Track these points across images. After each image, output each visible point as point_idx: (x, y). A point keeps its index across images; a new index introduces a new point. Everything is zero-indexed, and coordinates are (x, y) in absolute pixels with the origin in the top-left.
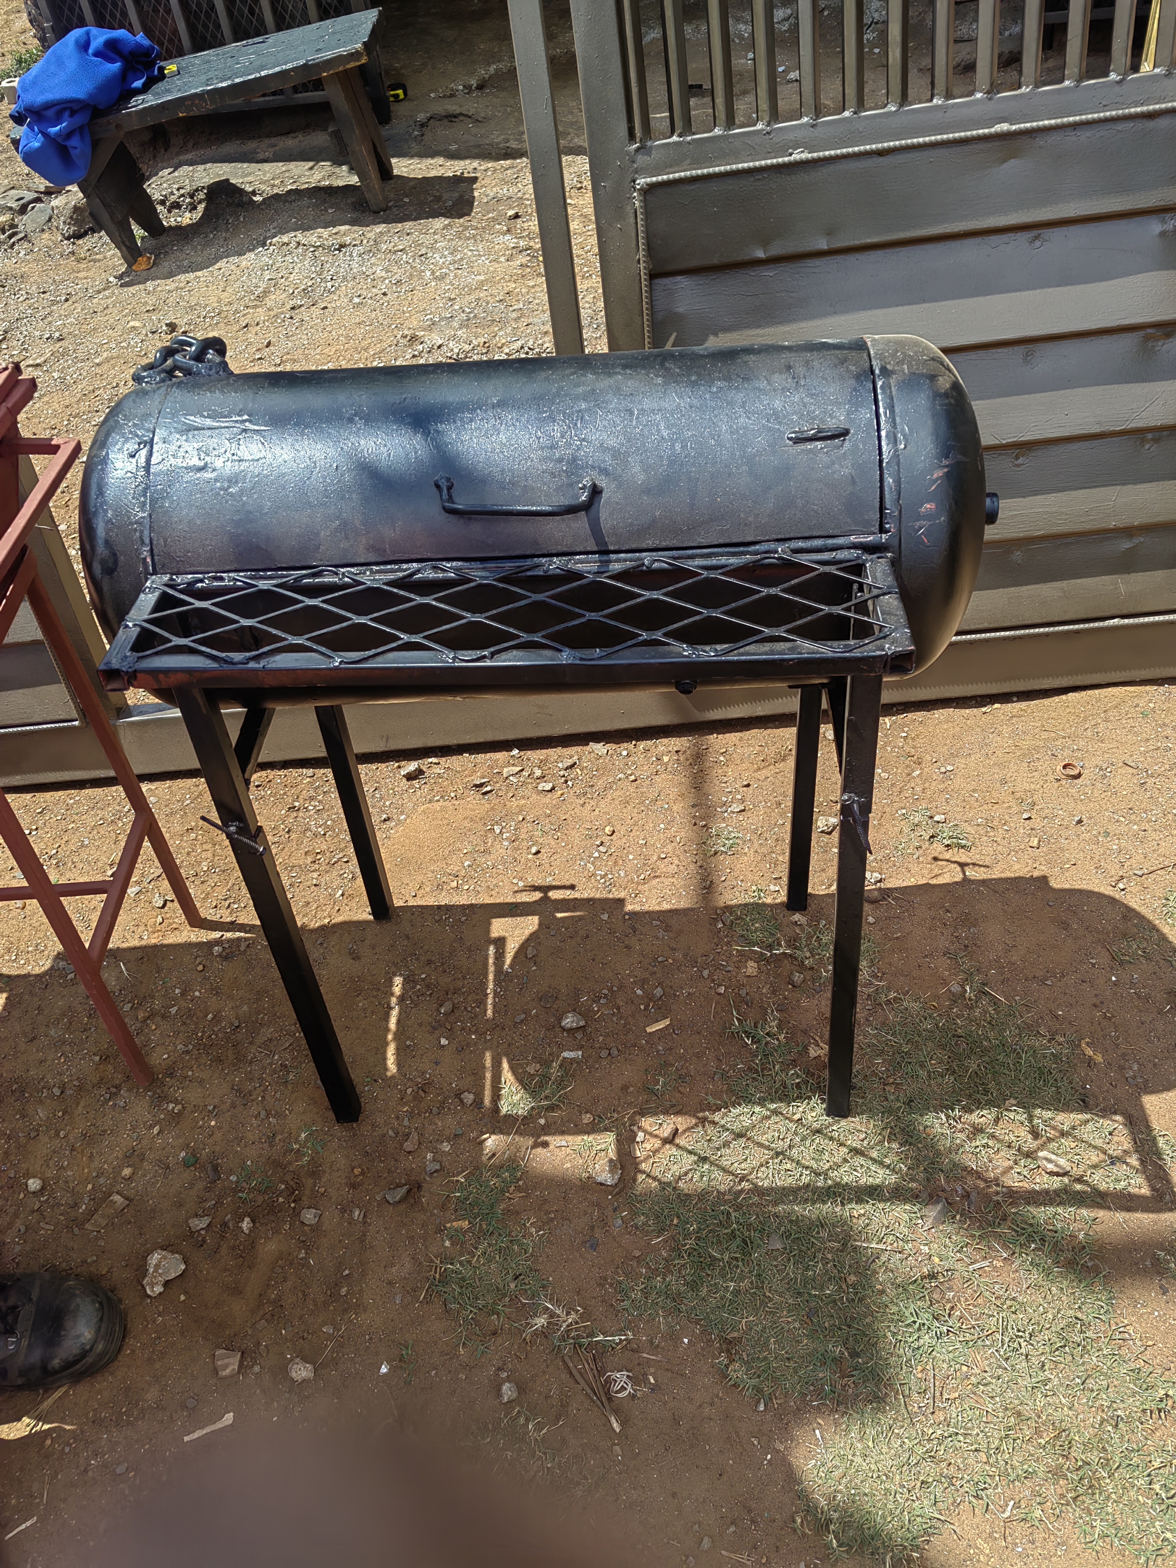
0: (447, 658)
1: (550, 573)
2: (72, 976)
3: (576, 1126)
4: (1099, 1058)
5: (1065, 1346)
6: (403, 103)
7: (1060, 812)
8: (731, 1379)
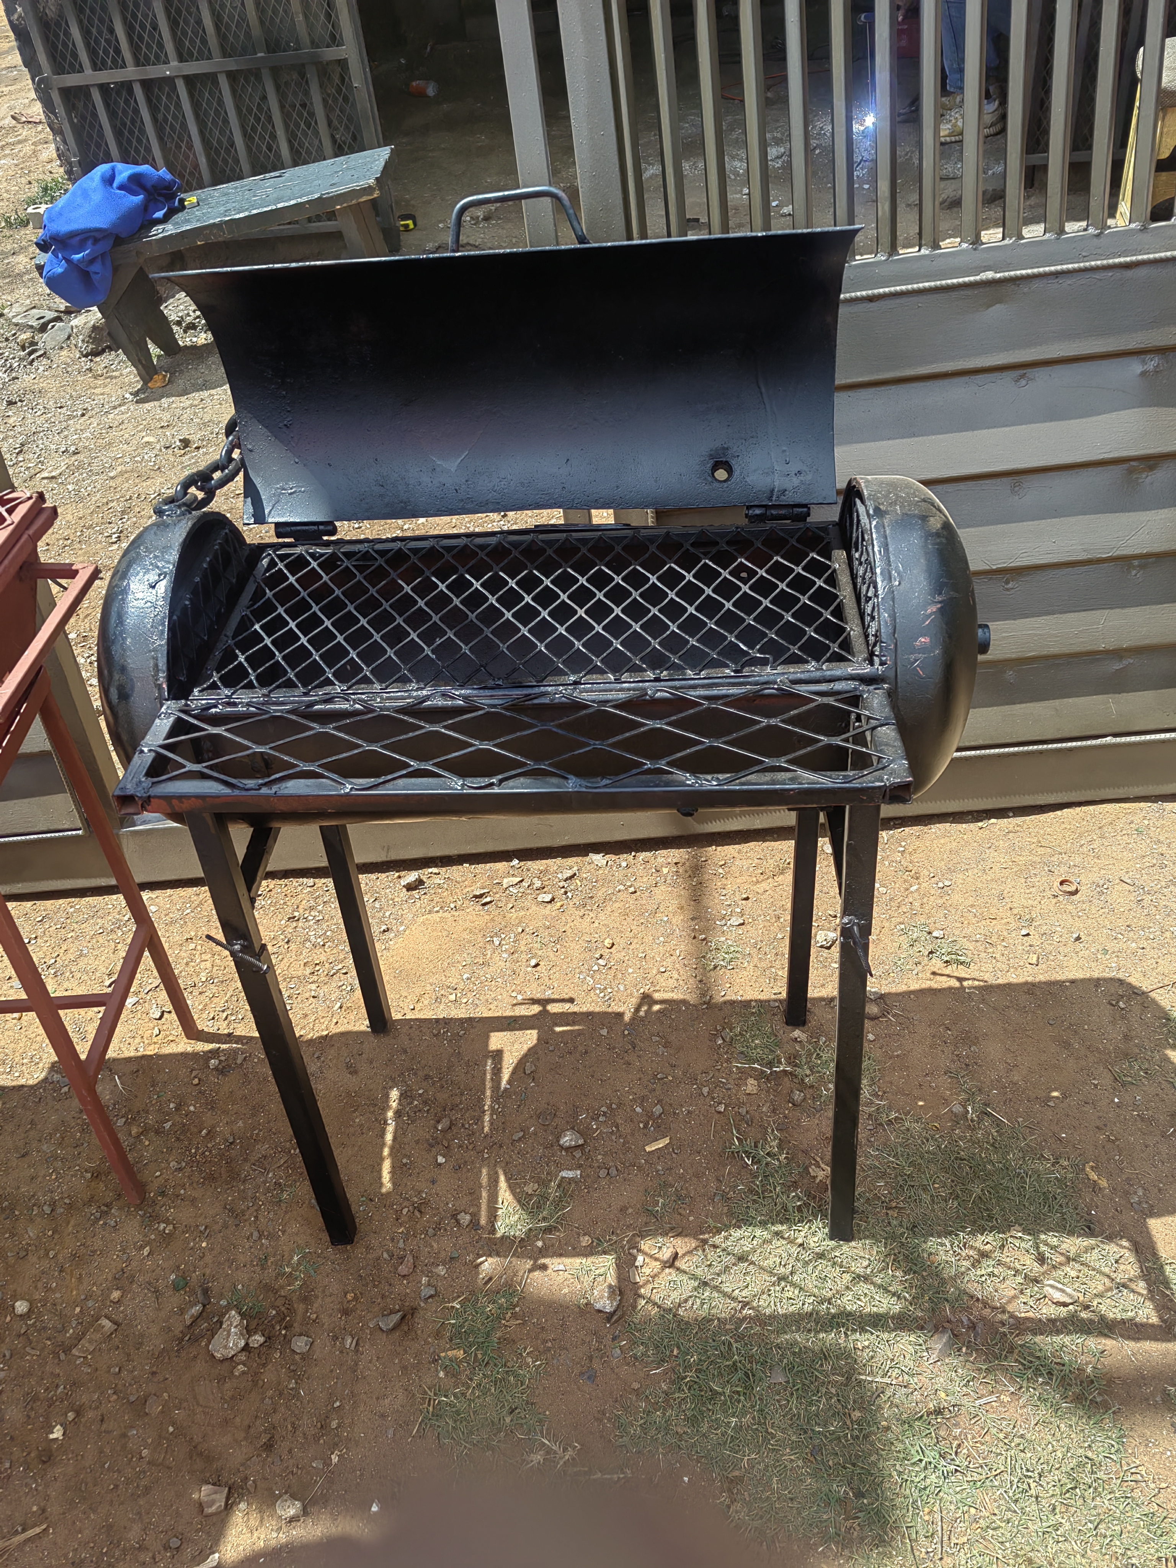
0: (456, 785)
1: (556, 701)
2: (66, 1089)
3: (574, 1249)
4: (1103, 1183)
5: (1076, 1488)
6: (411, 233)
7: (1058, 929)
8: (732, 1521)
